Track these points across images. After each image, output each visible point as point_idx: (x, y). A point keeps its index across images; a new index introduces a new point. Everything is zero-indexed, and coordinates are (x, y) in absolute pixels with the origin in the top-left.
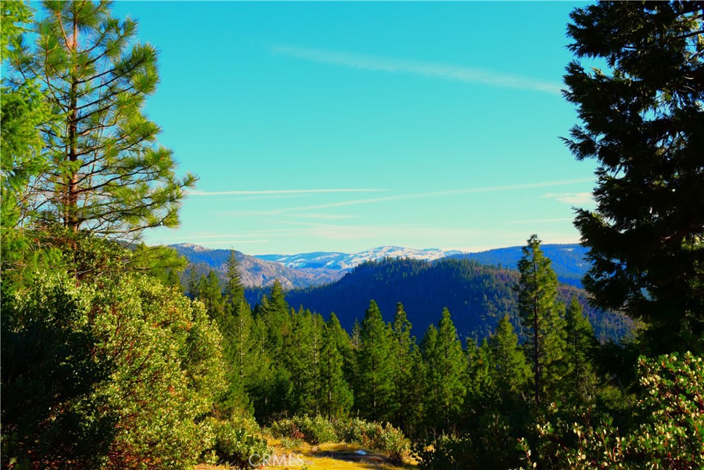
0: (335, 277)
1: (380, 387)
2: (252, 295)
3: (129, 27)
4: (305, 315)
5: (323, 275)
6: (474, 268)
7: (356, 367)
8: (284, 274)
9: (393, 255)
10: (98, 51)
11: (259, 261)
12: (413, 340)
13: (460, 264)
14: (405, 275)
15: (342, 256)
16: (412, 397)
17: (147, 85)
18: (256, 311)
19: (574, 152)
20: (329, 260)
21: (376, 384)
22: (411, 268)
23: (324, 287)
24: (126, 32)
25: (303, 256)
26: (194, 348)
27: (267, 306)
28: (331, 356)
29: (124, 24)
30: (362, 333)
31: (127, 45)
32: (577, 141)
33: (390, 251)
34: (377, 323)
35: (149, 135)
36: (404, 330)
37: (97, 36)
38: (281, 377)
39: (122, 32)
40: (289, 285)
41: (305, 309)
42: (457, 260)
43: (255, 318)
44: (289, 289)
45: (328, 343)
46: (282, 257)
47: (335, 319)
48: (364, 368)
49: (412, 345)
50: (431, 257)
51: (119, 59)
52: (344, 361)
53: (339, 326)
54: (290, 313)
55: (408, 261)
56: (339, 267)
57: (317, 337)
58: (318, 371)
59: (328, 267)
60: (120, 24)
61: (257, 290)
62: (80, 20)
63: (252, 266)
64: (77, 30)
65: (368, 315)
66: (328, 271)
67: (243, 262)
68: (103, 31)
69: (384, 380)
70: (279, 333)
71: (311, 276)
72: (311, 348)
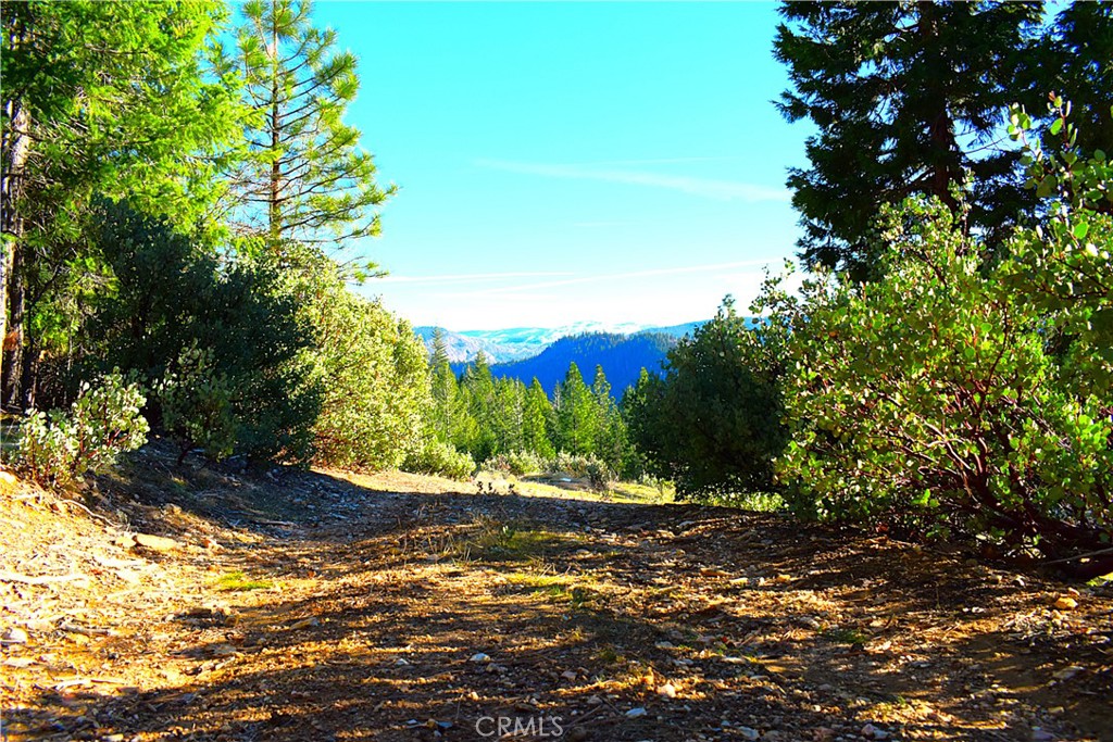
0: (536, 351)
1: (581, 445)
2: (458, 368)
3: (328, 38)
4: (508, 383)
5: (525, 349)
6: (669, 341)
7: (557, 427)
8: (487, 349)
9: (591, 330)
10: (299, 60)
11: (464, 337)
12: (612, 400)
13: (655, 336)
14: (602, 348)
15: (542, 331)
16: (612, 455)
17: (346, 91)
18: (461, 381)
19: (785, 115)
20: (530, 335)
21: (578, 442)
22: (608, 341)
23: (525, 360)
24: (326, 41)
25: (505, 332)
26: (401, 362)
27: (471, 375)
28: (534, 415)
29: (324, 34)
30: (563, 395)
31: (328, 54)
32: (787, 103)
33: (588, 325)
34: (577, 383)
35: (350, 139)
36: (603, 391)
37: (299, 46)
38: (486, 437)
39: (322, 42)
40: (491, 360)
41: (507, 378)
42: (653, 333)
43: (460, 387)
44: (492, 363)
45: (531, 403)
46: (484, 332)
47: (537, 382)
48: (565, 427)
49: (611, 405)
50: (628, 331)
51: (320, 66)
52: (547, 421)
53: (541, 391)
54: (494, 382)
55: (605, 335)
56: (539, 342)
57: (520, 399)
58: (521, 430)
59: (529, 342)
60: (320, 35)
61: (462, 365)
62: (280, 29)
63: (457, 341)
64: (277, 39)
65: (568, 376)
66: (529, 345)
67: (447, 338)
68: (303, 40)
69: (584, 439)
70: (485, 399)
71: (513, 351)
72: (514, 411)
